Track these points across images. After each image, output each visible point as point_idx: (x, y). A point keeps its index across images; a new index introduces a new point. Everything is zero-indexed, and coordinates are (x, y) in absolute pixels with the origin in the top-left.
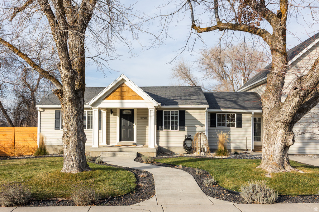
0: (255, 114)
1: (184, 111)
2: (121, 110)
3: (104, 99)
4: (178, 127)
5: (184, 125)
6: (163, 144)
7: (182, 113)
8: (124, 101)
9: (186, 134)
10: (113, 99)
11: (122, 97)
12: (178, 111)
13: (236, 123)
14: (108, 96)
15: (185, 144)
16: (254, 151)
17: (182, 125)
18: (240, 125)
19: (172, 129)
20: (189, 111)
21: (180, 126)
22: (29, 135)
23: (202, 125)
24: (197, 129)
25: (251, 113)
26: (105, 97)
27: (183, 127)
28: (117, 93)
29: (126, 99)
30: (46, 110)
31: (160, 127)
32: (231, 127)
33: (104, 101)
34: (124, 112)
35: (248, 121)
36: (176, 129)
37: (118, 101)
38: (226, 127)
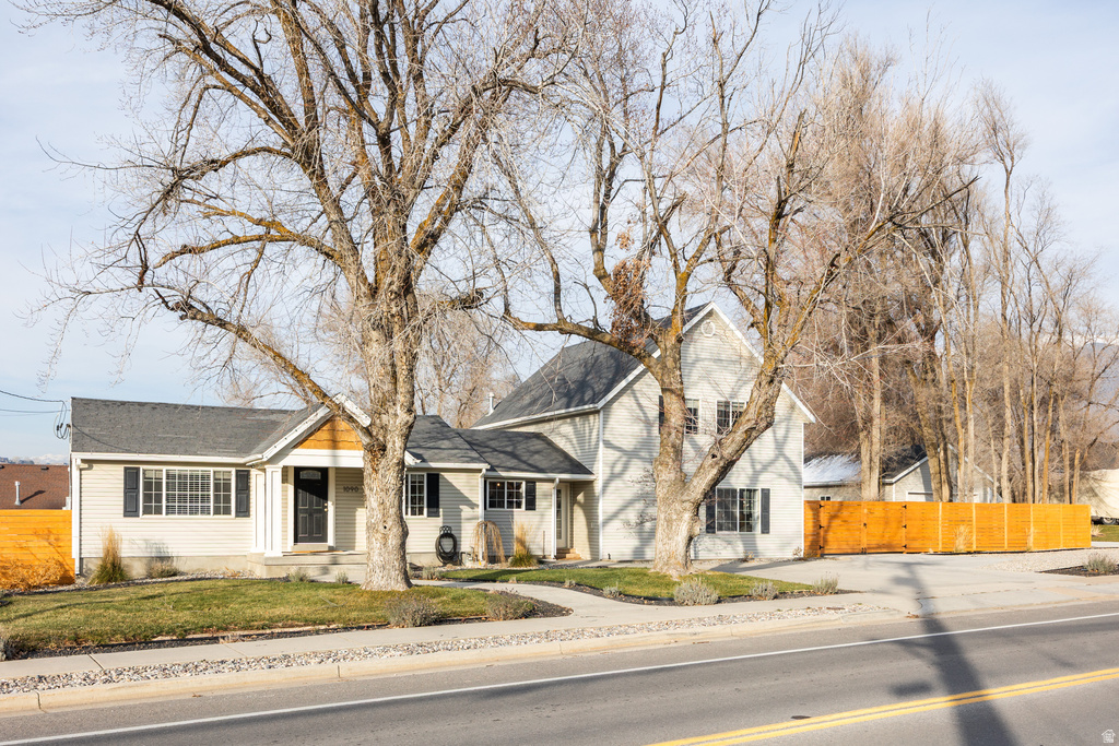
0: (561, 481)
1: (438, 475)
2: (298, 470)
3: (295, 447)
4: (425, 510)
5: (437, 506)
7: (434, 479)
9: (442, 525)
10: (315, 447)
11: (334, 444)
12: (425, 474)
13: (524, 501)
14: (304, 441)
15: (439, 544)
16: (556, 558)
17: (434, 505)
18: (531, 505)
19: (413, 513)
21: (428, 507)
22: (36, 534)
23: (473, 506)
24: (462, 513)
25: (552, 480)
26: (299, 443)
27: (435, 510)
28: (324, 435)
29: (344, 448)
30: (95, 466)
32: (514, 510)
33: (296, 451)
34: (303, 475)
35: (546, 496)
36: (421, 513)
37: (327, 452)
38: (506, 509)
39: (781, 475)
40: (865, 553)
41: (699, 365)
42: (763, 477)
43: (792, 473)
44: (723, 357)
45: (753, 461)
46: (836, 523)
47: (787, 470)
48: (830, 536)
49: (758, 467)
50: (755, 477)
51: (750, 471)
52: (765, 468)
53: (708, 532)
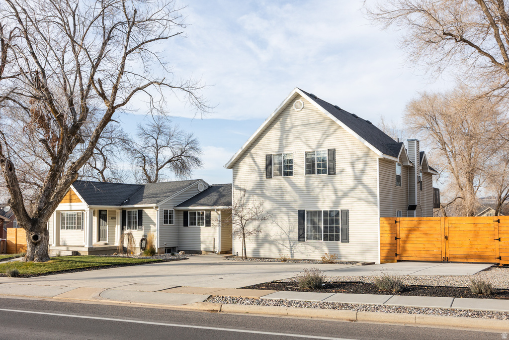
1: (142, 210)
2: (100, 211)
4: (137, 227)
5: (141, 225)
6: (125, 245)
7: (140, 212)
8: (72, 204)
9: (143, 234)
10: (65, 203)
12: (137, 210)
13: (205, 221)
15: (141, 245)
18: (208, 224)
19: (133, 229)
20: (145, 210)
21: (138, 225)
23: (154, 225)
24: (151, 229)
25: (214, 210)
27: (141, 227)
31: (124, 227)
32: (201, 226)
37: (68, 204)
38: (197, 226)
39: (360, 199)
40: (448, 262)
41: (294, 130)
42: (343, 201)
43: (370, 197)
44: (311, 121)
45: (335, 190)
46: (414, 235)
47: (365, 194)
48: (409, 246)
49: (340, 194)
50: (337, 201)
51: (333, 197)
52: (346, 194)
53: (299, 240)
